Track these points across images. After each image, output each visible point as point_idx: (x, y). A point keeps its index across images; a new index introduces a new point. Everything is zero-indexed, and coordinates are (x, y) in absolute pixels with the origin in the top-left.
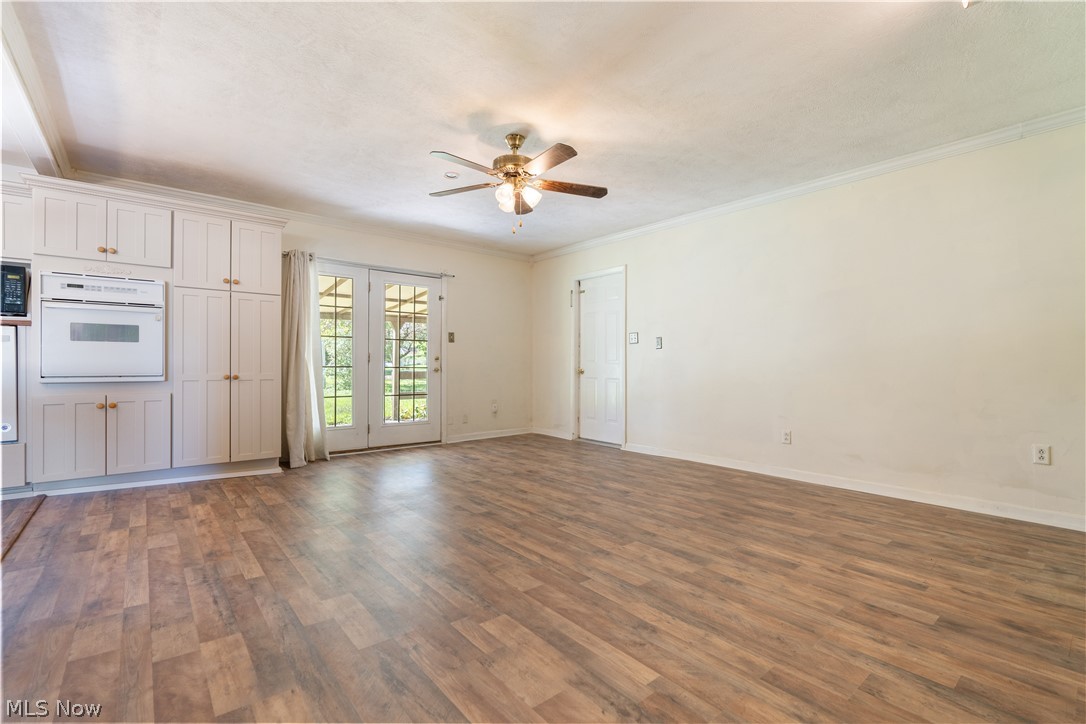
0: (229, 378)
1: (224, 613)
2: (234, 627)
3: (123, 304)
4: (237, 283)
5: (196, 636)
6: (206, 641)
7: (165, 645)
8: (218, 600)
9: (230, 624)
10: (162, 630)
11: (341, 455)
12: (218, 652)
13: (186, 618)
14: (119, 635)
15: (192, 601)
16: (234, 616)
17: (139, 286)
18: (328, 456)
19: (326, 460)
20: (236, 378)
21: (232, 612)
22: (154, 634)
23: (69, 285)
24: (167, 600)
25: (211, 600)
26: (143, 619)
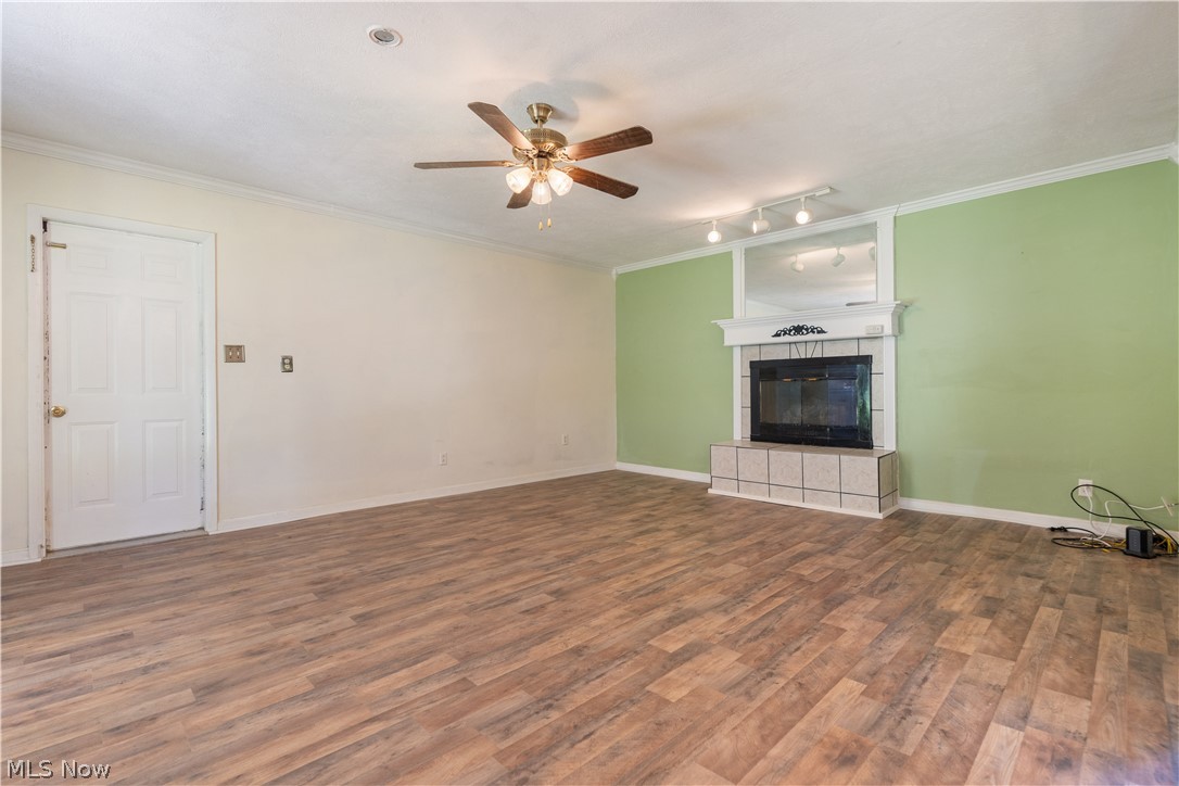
1: (929, 666)
2: (934, 651)
5: (970, 662)
6: (964, 655)
7: (1001, 671)
8: (920, 680)
9: (934, 655)
10: (994, 683)
12: (964, 643)
13: (965, 682)
14: (1038, 701)
15: (946, 695)
16: (925, 659)
21: (921, 663)
22: (1004, 683)
24: (970, 713)
25: (927, 685)
26: (1007, 706)
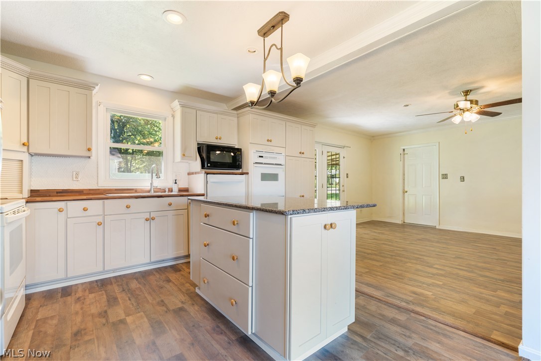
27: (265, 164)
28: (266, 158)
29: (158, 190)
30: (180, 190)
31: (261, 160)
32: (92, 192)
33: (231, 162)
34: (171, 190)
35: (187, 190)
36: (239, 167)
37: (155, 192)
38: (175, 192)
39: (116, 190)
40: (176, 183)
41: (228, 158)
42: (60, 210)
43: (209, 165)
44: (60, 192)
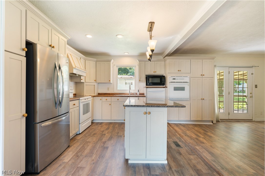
0: (202, 99)
3: (182, 82)
4: (204, 75)
11: (223, 121)
17: (185, 78)
18: (220, 120)
19: (220, 122)
20: (204, 99)
23: (173, 79)
27: (176, 82)
28: (178, 79)
29: (132, 94)
30: (140, 94)
31: (174, 81)
32: (112, 94)
33: (160, 82)
34: (136, 94)
35: (143, 94)
36: (164, 84)
37: (131, 94)
38: (138, 95)
39: (119, 93)
40: (138, 91)
41: (158, 80)
42: (101, 99)
43: (149, 84)
44: (104, 94)
